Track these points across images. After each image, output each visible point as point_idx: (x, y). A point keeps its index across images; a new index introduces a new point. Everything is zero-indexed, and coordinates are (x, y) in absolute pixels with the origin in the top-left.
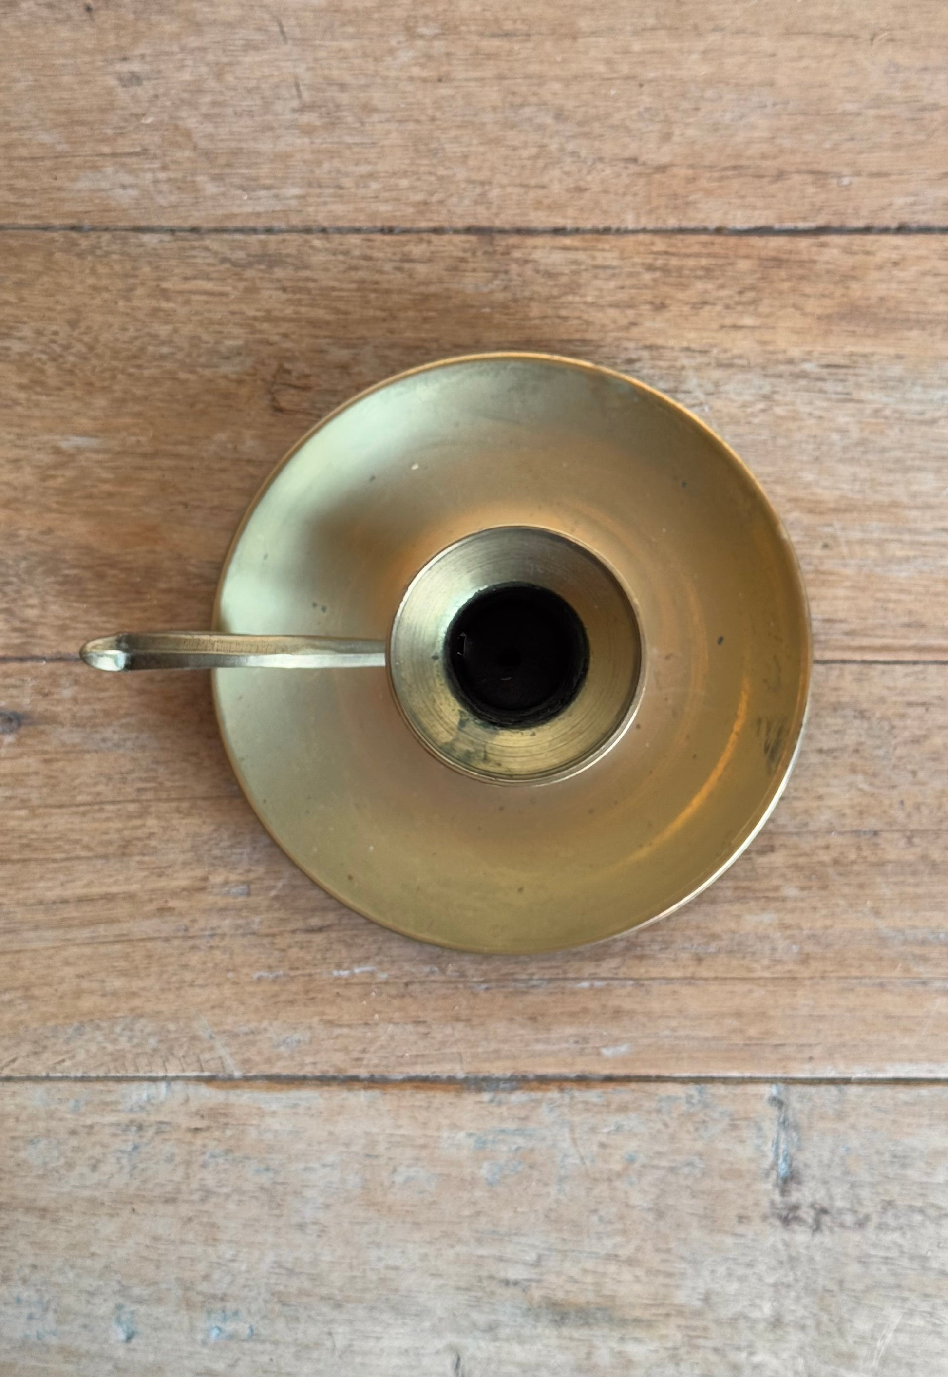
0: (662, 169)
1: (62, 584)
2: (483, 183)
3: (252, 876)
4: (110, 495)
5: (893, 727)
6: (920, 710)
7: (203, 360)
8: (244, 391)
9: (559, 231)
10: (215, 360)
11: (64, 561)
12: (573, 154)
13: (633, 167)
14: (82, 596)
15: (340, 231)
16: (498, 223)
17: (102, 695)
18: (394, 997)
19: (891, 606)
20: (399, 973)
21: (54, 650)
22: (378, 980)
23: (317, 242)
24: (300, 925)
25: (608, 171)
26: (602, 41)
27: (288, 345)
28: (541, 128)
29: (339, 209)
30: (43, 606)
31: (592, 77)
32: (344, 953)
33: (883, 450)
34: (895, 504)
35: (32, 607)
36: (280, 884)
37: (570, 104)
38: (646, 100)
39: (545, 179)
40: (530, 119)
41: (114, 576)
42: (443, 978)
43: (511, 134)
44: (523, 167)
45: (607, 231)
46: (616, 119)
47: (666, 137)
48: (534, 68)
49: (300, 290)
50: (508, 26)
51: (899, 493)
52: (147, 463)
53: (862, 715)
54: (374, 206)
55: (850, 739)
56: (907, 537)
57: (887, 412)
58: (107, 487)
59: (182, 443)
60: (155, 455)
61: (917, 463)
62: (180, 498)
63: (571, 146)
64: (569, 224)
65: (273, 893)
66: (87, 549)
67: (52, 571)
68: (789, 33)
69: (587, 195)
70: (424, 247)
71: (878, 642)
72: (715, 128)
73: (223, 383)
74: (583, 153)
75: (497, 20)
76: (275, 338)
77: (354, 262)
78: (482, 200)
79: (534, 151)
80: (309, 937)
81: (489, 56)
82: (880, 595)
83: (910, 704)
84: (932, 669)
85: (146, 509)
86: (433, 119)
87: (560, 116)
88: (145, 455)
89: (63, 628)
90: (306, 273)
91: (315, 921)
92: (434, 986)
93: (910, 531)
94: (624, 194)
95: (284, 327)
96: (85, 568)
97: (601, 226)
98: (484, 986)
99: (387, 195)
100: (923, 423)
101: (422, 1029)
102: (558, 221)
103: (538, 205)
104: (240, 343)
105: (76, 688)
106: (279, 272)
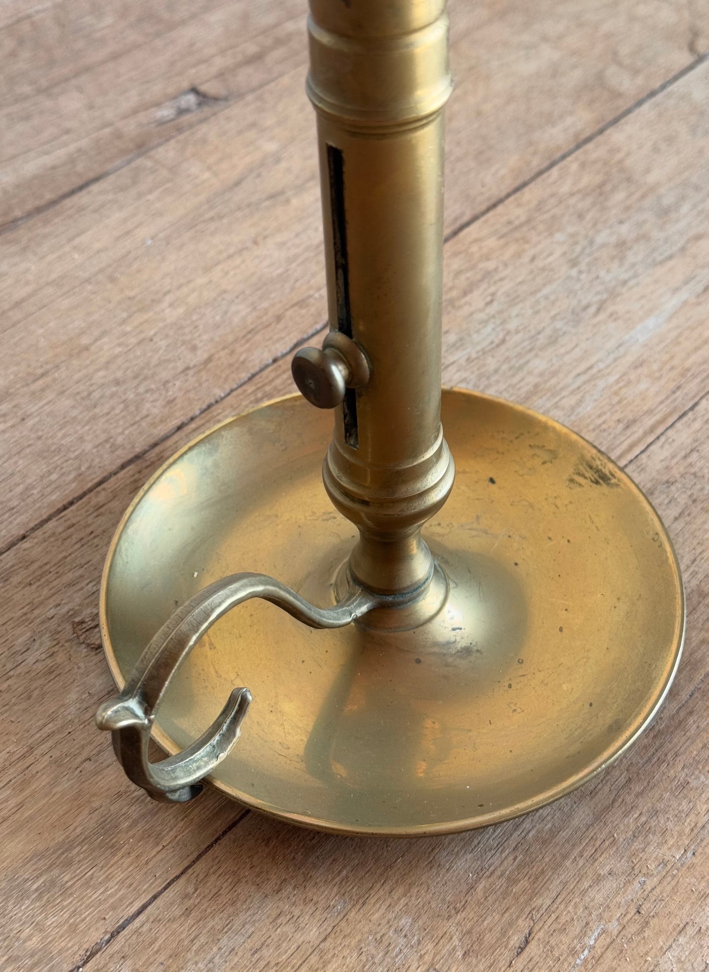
0: (209, 360)
1: (40, 897)
2: (107, 441)
3: (428, 958)
4: (20, 805)
5: (695, 474)
6: (695, 456)
7: (9, 666)
8: (60, 658)
9: (179, 428)
10: (20, 658)
11: (26, 880)
12: (147, 391)
13: (191, 372)
14: (65, 891)
15: (33, 529)
16: (138, 450)
17: (156, 946)
18: (642, 930)
19: (604, 426)
20: (622, 910)
21: (82, 952)
22: (615, 932)
23: (26, 545)
24: (507, 955)
25: (178, 383)
26: (105, 340)
27: (65, 609)
28: (112, 396)
29: (22, 518)
30: (39, 928)
31: (117, 357)
32: (566, 940)
33: (496, 371)
34: (536, 386)
35: (29, 938)
36: (456, 941)
37: (119, 374)
38: (163, 343)
39: (144, 412)
40: (102, 397)
41: (78, 854)
42: (656, 880)
43: (97, 410)
44: (124, 417)
45: (209, 406)
46: (154, 361)
47: (194, 348)
48: (76, 377)
49: (41, 576)
50: (40, 371)
51: (532, 380)
52: (30, 760)
53: (669, 483)
54: (46, 501)
55: (683, 499)
56: (565, 393)
57: (474, 355)
58: (12, 803)
59: (45, 725)
60: (31, 749)
61: (522, 361)
62: (80, 759)
63: (141, 389)
64: (184, 419)
65: (459, 954)
66: (39, 855)
67: (24, 895)
68: (207, 269)
69: (178, 400)
70: (103, 493)
71: (624, 446)
72: (217, 326)
73: (40, 666)
74: (153, 386)
75: (29, 374)
76: (52, 612)
77: (64, 535)
78: (114, 448)
79: (121, 406)
80: (525, 955)
81: (43, 390)
82: (591, 427)
83: (685, 457)
84: (670, 433)
85: (58, 789)
86: (39, 438)
87: (117, 383)
88: (23, 757)
89: (73, 929)
90: (35, 566)
91: (516, 940)
92: (658, 890)
93: (562, 389)
94: (200, 385)
95: (52, 602)
96: (49, 868)
97: (204, 406)
98: (689, 854)
99: (49, 489)
100: (498, 346)
101: (691, 931)
102: (176, 422)
103: (153, 425)
104: (28, 634)
105: (129, 962)
106: (15, 580)
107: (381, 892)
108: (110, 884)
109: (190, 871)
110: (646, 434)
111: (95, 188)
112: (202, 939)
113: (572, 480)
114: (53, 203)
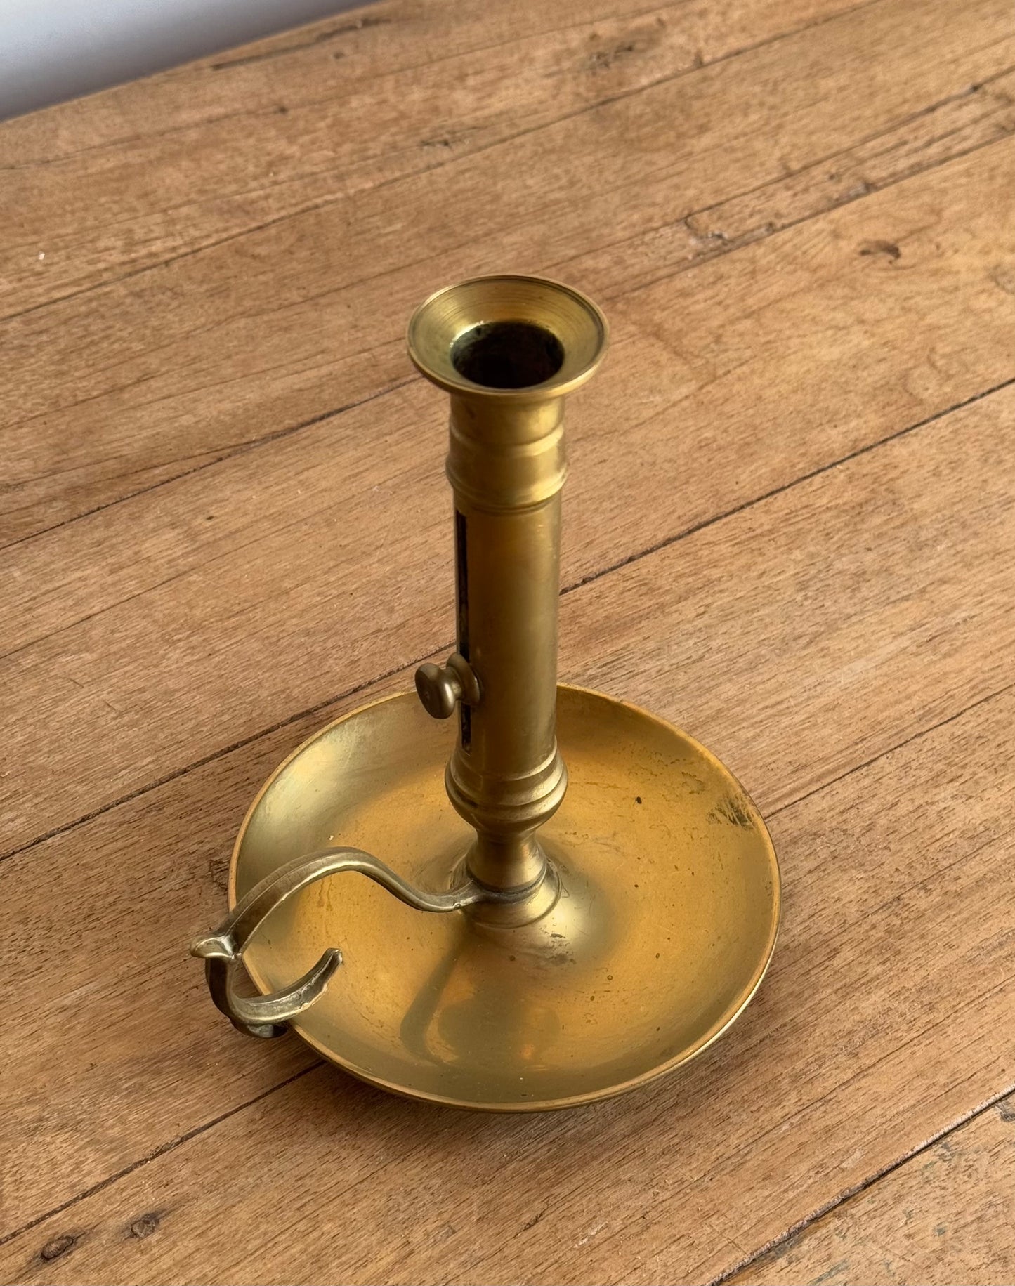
0: (403, 625)
1: (128, 1096)
2: (283, 691)
3: (446, 1216)
4: (129, 1015)
5: (845, 831)
6: (853, 811)
7: (146, 890)
8: (192, 891)
9: (355, 691)
10: (156, 885)
11: (120, 1079)
12: (334, 647)
13: (381, 635)
14: (151, 1095)
15: (195, 766)
16: (310, 706)
17: (216, 1157)
18: (641, 1233)
19: (773, 766)
20: (629, 1213)
21: (153, 1148)
22: (617, 1229)
23: (185, 779)
24: (516, 1227)
25: (365, 644)
26: (307, 586)
27: (208, 846)
28: (301, 645)
29: (188, 753)
30: (121, 1119)
31: (315, 606)
32: (571, 1226)
33: (684, 688)
34: (719, 711)
35: (112, 1127)
36: (474, 1208)
37: (311, 625)
38: (363, 599)
39: (326, 668)
40: (289, 645)
41: (169, 1066)
42: (669, 1194)
43: (281, 658)
44: (305, 670)
45: (390, 674)
46: (349, 617)
47: (391, 611)
48: (271, 620)
49: (193, 812)
50: (237, 609)
51: (716, 704)
52: (146, 977)
53: (816, 835)
54: (213, 741)
55: (824, 854)
56: (745, 724)
57: (667, 668)
58: (122, 1011)
59: (165, 949)
60: (149, 968)
61: (712, 683)
62: (188, 986)
63: (329, 644)
64: (362, 682)
65: (474, 1218)
66: (135, 1061)
67: (115, 1091)
68: (426, 529)
69: (361, 662)
70: (267, 743)
71: (785, 790)
72: (419, 591)
73: (173, 895)
74: (341, 643)
75: (226, 609)
76: (195, 847)
77: (222, 777)
78: (289, 699)
79: (306, 658)
80: (531, 1231)
81: (235, 628)
82: (760, 764)
83: (843, 812)
84: (836, 785)
85: (165, 1007)
86: (221, 676)
87: (308, 633)
88: (140, 973)
89: (150, 1127)
90: (189, 801)
91: (527, 1217)
92: (667, 1203)
93: (744, 720)
94: (387, 650)
95: (196, 838)
96: (142, 1073)
97: (385, 673)
98: (707, 1179)
99: (218, 729)
100: (694, 662)
101: (684, 1242)
102: (355, 684)
103: (331, 683)
104: (169, 864)
105: (190, 1164)
106: (168, 810)
107: (422, 1154)
108: (190, 1097)
109: (261, 1101)
110: (811, 782)
111: (335, 420)
112: (257, 1159)
113: (713, 815)
114: (292, 430)
